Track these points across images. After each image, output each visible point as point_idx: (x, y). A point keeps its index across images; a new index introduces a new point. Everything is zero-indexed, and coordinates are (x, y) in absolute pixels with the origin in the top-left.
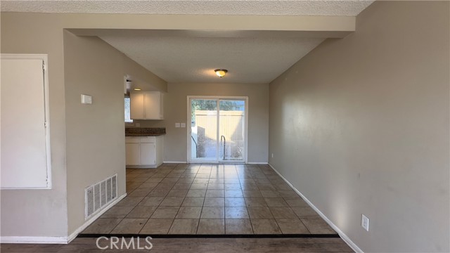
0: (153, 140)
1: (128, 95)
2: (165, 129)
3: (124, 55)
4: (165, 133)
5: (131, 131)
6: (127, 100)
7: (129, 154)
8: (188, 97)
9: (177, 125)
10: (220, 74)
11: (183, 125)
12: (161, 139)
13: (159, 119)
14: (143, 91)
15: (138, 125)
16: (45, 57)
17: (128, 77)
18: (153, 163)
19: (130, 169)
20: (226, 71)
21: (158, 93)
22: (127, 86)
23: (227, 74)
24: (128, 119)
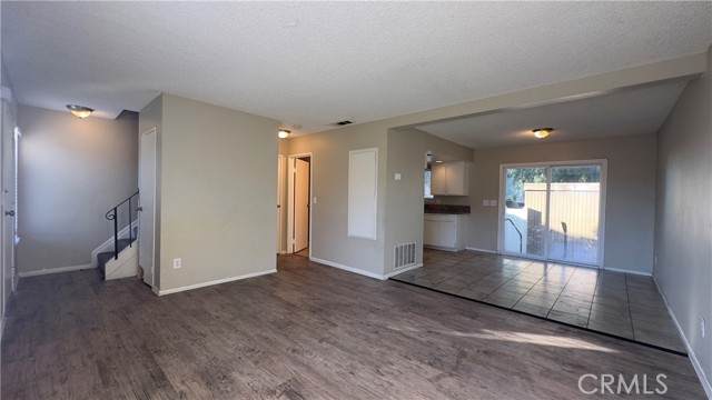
0: (454, 218)
1: (430, 167)
2: (469, 207)
3: (426, 133)
4: (469, 212)
5: (430, 208)
6: (428, 174)
7: (427, 232)
8: (501, 166)
9: (485, 203)
10: (540, 135)
11: (493, 203)
12: (464, 217)
13: (461, 194)
14: (445, 163)
15: (439, 202)
16: (376, 149)
17: (429, 152)
18: (453, 246)
19: (427, 249)
20: (549, 130)
21: (463, 163)
22: (429, 159)
23: (552, 132)
24: (428, 194)
